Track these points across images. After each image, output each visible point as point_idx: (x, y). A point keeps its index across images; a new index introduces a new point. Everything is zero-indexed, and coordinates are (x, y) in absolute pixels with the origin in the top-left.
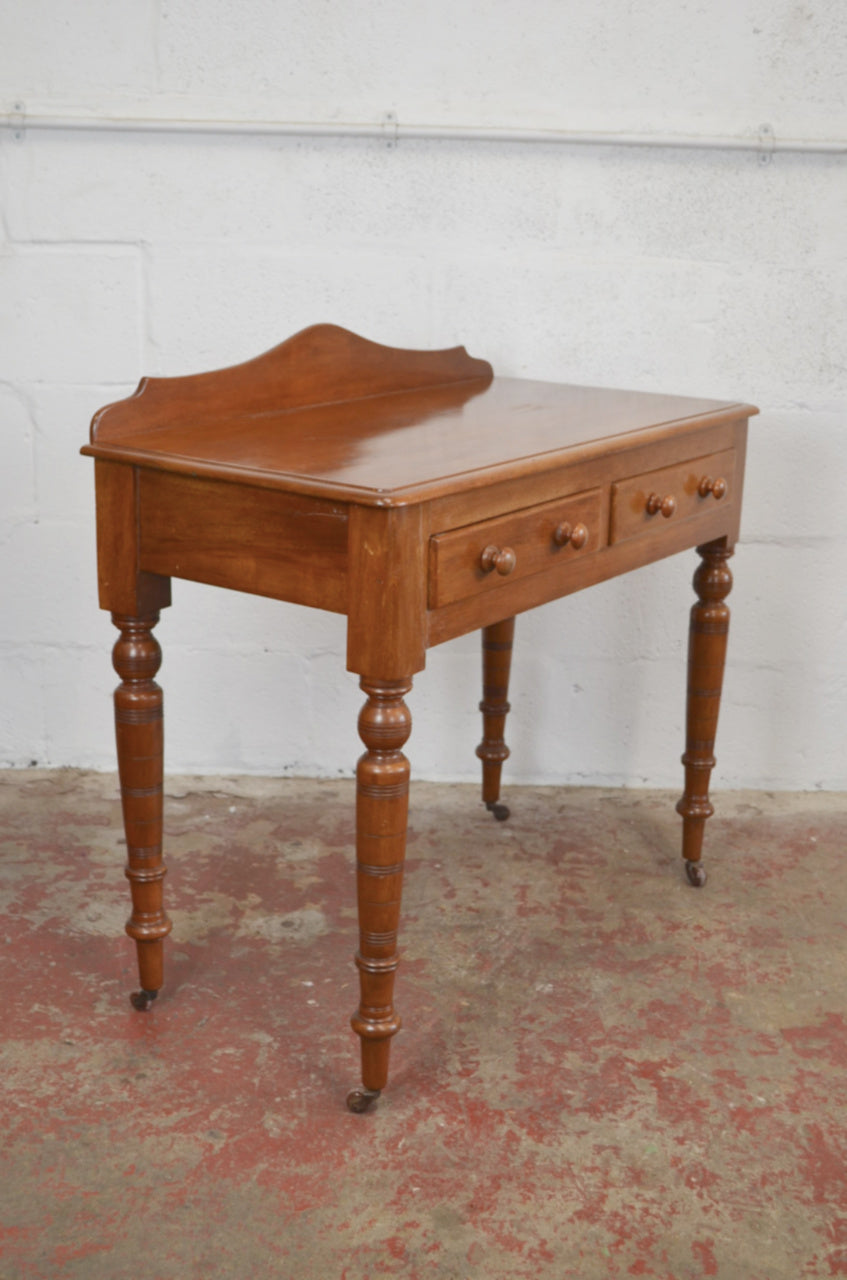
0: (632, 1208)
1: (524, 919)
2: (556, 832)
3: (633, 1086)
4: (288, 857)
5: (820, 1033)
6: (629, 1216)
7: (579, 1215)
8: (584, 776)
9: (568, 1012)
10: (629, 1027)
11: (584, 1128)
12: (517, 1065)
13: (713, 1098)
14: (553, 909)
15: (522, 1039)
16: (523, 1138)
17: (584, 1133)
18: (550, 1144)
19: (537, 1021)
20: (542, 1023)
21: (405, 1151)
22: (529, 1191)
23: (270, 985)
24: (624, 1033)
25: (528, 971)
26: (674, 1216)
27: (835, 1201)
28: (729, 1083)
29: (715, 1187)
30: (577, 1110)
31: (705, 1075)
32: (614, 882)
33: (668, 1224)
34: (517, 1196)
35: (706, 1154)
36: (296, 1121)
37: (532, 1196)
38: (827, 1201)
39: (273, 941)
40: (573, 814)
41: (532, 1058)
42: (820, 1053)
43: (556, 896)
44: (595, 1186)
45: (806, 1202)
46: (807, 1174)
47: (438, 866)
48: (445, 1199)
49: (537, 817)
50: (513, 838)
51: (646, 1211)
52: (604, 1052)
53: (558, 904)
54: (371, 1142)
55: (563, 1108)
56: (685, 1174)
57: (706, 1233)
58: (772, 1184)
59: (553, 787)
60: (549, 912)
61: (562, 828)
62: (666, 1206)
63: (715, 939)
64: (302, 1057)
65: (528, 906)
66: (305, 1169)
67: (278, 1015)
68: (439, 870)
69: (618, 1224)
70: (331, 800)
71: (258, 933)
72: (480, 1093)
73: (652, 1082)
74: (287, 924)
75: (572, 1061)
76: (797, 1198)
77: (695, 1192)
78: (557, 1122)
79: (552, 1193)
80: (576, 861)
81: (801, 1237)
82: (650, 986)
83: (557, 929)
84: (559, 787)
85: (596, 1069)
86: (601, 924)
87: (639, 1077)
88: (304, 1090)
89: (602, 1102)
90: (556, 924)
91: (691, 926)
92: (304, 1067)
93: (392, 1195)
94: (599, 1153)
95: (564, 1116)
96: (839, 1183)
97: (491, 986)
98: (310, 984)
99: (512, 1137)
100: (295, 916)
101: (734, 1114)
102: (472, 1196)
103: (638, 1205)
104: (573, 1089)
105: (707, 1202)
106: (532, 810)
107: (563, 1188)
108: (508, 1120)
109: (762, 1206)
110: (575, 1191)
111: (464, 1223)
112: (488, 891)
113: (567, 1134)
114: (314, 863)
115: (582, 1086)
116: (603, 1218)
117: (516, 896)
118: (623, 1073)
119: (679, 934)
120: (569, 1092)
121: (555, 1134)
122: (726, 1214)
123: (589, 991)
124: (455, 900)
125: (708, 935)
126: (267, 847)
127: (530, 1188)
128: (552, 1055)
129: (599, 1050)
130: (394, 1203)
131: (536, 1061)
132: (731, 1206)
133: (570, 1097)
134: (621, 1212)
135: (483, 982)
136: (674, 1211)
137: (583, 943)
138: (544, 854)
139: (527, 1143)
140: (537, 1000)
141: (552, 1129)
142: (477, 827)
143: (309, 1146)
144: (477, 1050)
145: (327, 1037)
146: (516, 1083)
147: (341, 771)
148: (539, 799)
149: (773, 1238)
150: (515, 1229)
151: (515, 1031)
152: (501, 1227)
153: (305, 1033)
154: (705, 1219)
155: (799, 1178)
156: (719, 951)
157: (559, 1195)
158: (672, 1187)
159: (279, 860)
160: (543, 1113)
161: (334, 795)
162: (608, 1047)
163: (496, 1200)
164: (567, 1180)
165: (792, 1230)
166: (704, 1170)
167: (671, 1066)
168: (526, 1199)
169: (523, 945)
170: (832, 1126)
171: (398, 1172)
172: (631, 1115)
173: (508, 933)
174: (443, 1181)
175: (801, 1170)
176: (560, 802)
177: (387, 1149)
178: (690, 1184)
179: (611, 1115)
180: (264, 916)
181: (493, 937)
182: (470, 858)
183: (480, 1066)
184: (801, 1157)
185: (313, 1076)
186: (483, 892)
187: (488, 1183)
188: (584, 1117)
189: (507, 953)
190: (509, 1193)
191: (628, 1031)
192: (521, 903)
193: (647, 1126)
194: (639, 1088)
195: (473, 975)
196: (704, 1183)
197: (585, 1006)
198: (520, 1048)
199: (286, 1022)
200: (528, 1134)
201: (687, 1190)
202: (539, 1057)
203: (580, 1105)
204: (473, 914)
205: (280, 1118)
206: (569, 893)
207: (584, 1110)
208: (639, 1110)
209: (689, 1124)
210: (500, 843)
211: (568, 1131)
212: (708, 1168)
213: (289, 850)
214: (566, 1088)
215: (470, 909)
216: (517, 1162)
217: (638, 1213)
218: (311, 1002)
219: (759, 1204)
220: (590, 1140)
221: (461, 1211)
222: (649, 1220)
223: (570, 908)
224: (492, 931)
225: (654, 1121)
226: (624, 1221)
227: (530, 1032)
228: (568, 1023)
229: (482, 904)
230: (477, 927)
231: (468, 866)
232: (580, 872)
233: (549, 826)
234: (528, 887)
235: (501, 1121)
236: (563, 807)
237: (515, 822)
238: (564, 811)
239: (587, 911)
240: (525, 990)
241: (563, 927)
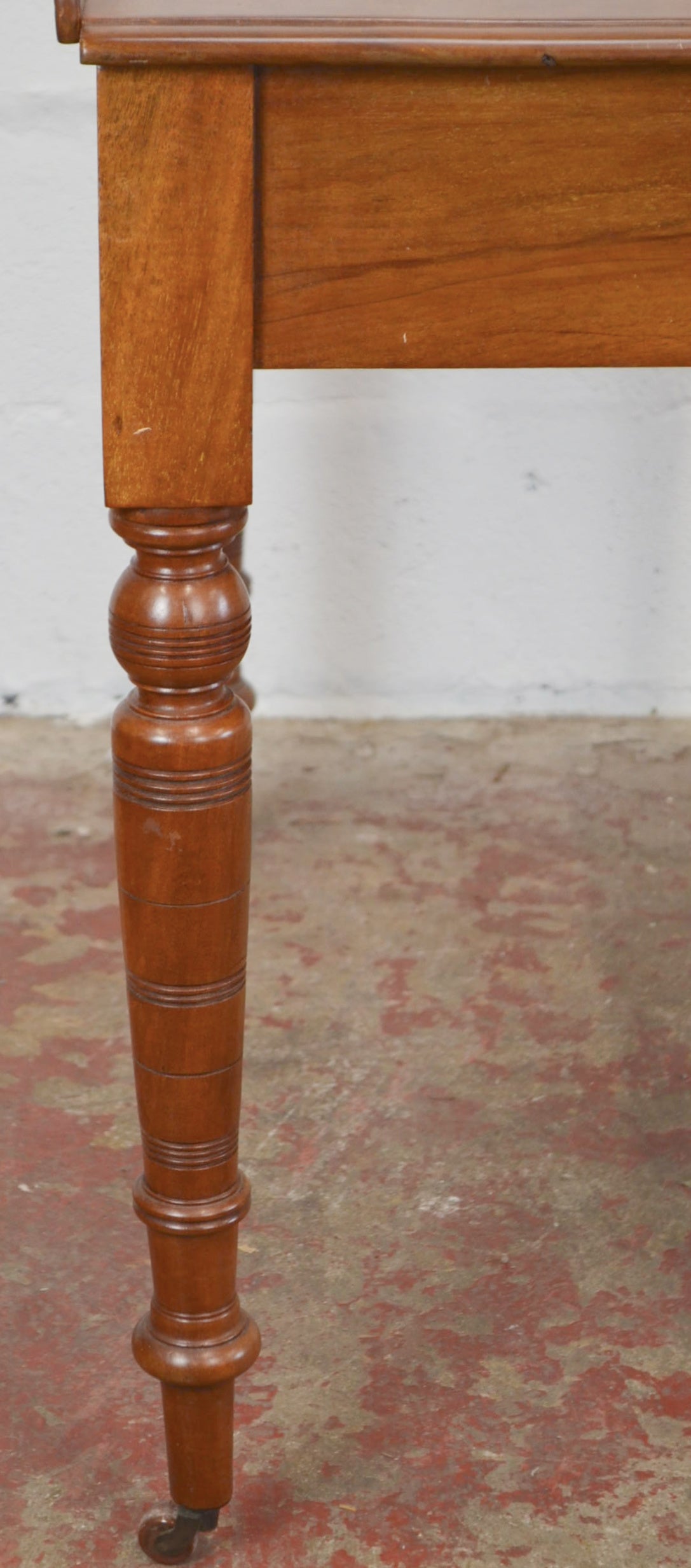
1: (397, 1042)
2: (486, 828)
3: (644, 1438)
8: (557, 692)
9: (495, 1261)
10: (641, 1293)
11: (518, 1541)
12: (364, 1391)
14: (470, 1015)
15: (382, 1328)
17: (518, 1552)
19: (418, 1286)
20: (429, 1291)
24: (626, 1310)
25: (402, 1165)
30: (504, 1498)
32: (619, 945)
40: (526, 783)
41: (402, 1374)
43: (478, 982)
49: (441, 796)
50: (382, 848)
52: (576, 1356)
53: (483, 1001)
55: (471, 1495)
59: (483, 721)
60: (457, 1023)
61: (499, 817)
65: (409, 1008)
72: (274, 1463)
75: (498, 1380)
78: (455, 1528)
80: (529, 897)
83: (477, 1063)
84: (498, 720)
85: (555, 1397)
86: (584, 1047)
87: (658, 1414)
89: (567, 1477)
90: (474, 1050)
95: (472, 1514)
104: (497, 1448)
106: (431, 777)
108: (338, 1527)
112: (315, 975)
113: (478, 1556)
115: (519, 1440)
117: (381, 986)
118: (619, 1406)
120: (488, 1454)
121: (448, 1557)
123: (546, 1209)
128: (450, 1368)
129: (565, 1352)
131: (409, 1381)
133: (488, 1467)
135: (293, 1195)
137: (538, 1093)
138: (453, 882)
140: (418, 1236)
141: (441, 1546)
142: (295, 823)
146: (359, 1437)
148: (449, 749)
151: (364, 1311)
160: (422, 1506)
162: (585, 1343)
169: (392, 1103)
172: (633, 1505)
173: (357, 1076)
176: (497, 754)
179: (586, 1509)
181: (323, 1086)
182: (275, 898)
183: (276, 1400)
186: (302, 978)
188: (522, 1514)
189: (355, 1124)
191: (636, 1303)
192: (393, 1003)
194: (654, 1441)
195: (271, 1179)
197: (536, 1245)
198: (373, 1353)
200: (383, 1557)
202: (420, 1372)
203: (511, 1486)
204: (276, 1031)
206: (509, 975)
207: (519, 1496)
208: (653, 1493)
210: (349, 859)
211: (481, 1548)
214: (481, 1446)
223: (511, 1010)
224: (321, 1071)
227: (400, 1312)
228: (493, 1287)
229: (295, 1009)
230: (285, 1062)
231: (269, 918)
232: (537, 923)
233: (468, 814)
234: (410, 963)
235: (321, 1530)
236: (505, 769)
237: (387, 809)
238: (507, 778)
239: (550, 1017)
240: (392, 1211)
241: (490, 1057)
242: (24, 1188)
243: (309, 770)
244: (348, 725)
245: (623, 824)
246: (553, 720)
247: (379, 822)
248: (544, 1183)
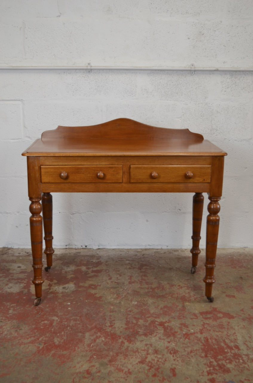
0: (154, 360)
1: (130, 285)
2: (141, 261)
3: (157, 328)
4: (66, 270)
5: (210, 313)
6: (153, 362)
7: (140, 362)
8: (150, 246)
9: (141, 309)
12: (125, 323)
13: (179, 331)
14: (139, 282)
15: (127, 317)
16: (126, 342)
17: (142, 341)
18: (133, 344)
20: (133, 312)
21: (93, 347)
22: (126, 356)
23: (58, 304)
24: (156, 314)
25: (130, 299)
26: (166, 362)
27: (210, 357)
28: (184, 327)
29: (177, 354)
30: (141, 335)
31: (177, 325)
32: (157, 274)
33: (164, 364)
34: (122, 358)
35: (176, 346)
36: (63, 340)
37: (127, 358)
38: (208, 357)
39: (60, 293)
40: (146, 256)
41: (130, 322)
42: (210, 318)
43: (140, 278)
44: (145, 355)
45: (202, 357)
46: (203, 350)
47: (107, 271)
48: (103, 359)
49: (136, 257)
50: (129, 263)
51: (158, 361)
52: (150, 320)
53: (140, 280)
54: (83, 345)
55: (137, 334)
56: (169, 351)
57: (174, 366)
58: (193, 353)
59: (142, 249)
60: (137, 283)
61: (143, 260)
62: (164, 359)
63: (183, 289)
64: (66, 323)
65: (132, 281)
66: (65, 352)
67: (60, 312)
68: (108, 272)
69: (150, 364)
70: (78, 254)
71: (56, 290)
72: (115, 331)
73: (163, 327)
74: (64, 288)
75: (141, 322)
76: (200, 356)
77: (172, 355)
78: (135, 338)
79: (132, 357)
80: (146, 269)
81: (200, 366)
82: (164, 302)
84: (143, 249)
85: (147, 324)
86: (152, 285)
87: (159, 326)
88: (66, 332)
89: (148, 333)
90: (139, 286)
91: (177, 285)
92: (66, 326)
93: (88, 358)
94: (146, 346)
95: (137, 337)
96: (212, 352)
97: (120, 303)
98: (69, 304)
99: (123, 342)
100: (66, 286)
101: (184, 335)
102: (110, 358)
103: (156, 359)
104: (140, 330)
105: (175, 358)
106: (135, 255)
107: (135, 355)
108: (122, 338)
109: (190, 359)
110: (139, 356)
111: (108, 365)
112: (121, 277)
113: (138, 341)
114: (73, 271)
115: (143, 329)
116: (146, 363)
117: (129, 279)
118: (155, 325)
119: (174, 288)
120: (139, 330)
121: (134, 341)
122: (180, 361)
123: (147, 303)
124: (112, 280)
125: (181, 288)
126: (60, 267)
127: (127, 355)
128: (135, 321)
129: (149, 319)
130: (89, 360)
132: (181, 359)
133: (139, 331)
134: (151, 361)
135: (118, 302)
136: (166, 360)
137: (146, 291)
138: (137, 267)
139: (126, 344)
140: (132, 306)
142: (119, 260)
143: (66, 346)
144: (115, 320)
145: (73, 318)
146: (125, 328)
147: (82, 246)
148: (137, 252)
149: (192, 367)
150: (121, 366)
151: (126, 315)
152: (118, 366)
153: (67, 317)
154: (174, 362)
155: (201, 351)
156: (184, 292)
157: (134, 357)
158: (166, 354)
159: (63, 271)
160: (132, 336)
161: (80, 253)
162: (151, 318)
163: (117, 359)
164: (137, 354)
165: (198, 365)
166: (175, 350)
167: (168, 323)
168: (125, 358)
169: (130, 292)
170: (211, 337)
171: (90, 352)
172: (156, 335)
173: (125, 289)
174: (102, 354)
175: (201, 349)
176: (143, 253)
177: (88, 346)
178: (171, 353)
179: (150, 336)
180: (57, 286)
181: (121, 290)
182: (116, 269)
183: (115, 324)
184: (202, 345)
185: (68, 328)
187: (115, 355)
188: (143, 337)
189: (125, 294)
190: (121, 357)
192: (130, 281)
193: (160, 338)
194: (159, 329)
195: (115, 300)
196: (175, 353)
198: (127, 319)
199: (62, 314)
200: (127, 341)
201: (169, 355)
202: (132, 321)
203: (142, 334)
204: (116, 284)
205: (58, 339)
206: (144, 277)
207: (143, 335)
208: (158, 334)
209: (172, 338)
210: (125, 264)
212: (176, 349)
213: (66, 268)
214: (139, 329)
215: (116, 282)
216: (123, 349)
217: (156, 361)
218: (69, 308)
219: (189, 358)
220: (144, 343)
221: (107, 362)
222: (158, 363)
223: (144, 281)
224: (121, 288)
225: (162, 337)
226: (152, 363)
227: (130, 315)
228: (141, 312)
229: (119, 281)
230: (117, 287)
231: (116, 271)
232: (147, 272)
233: (139, 259)
234: (132, 276)
235: (120, 338)
236: (144, 254)
237: (130, 259)
238: (144, 255)
239: (148, 282)
240: (129, 304)
241: (141, 287)
242: (86, 301)
243: (121, 254)
244: (126, 249)
245: (157, 261)
246: (150, 249)
247: (129, 260)
248: (147, 301)
